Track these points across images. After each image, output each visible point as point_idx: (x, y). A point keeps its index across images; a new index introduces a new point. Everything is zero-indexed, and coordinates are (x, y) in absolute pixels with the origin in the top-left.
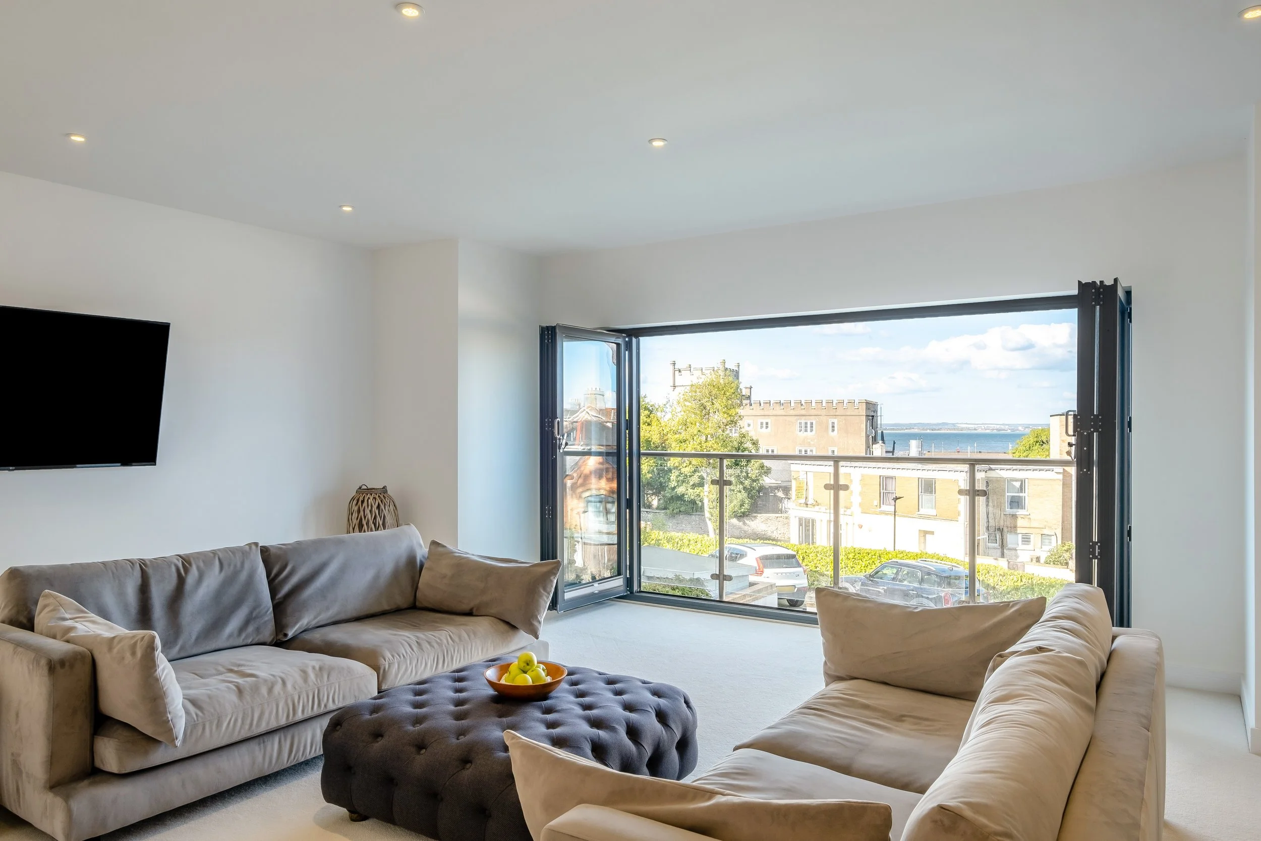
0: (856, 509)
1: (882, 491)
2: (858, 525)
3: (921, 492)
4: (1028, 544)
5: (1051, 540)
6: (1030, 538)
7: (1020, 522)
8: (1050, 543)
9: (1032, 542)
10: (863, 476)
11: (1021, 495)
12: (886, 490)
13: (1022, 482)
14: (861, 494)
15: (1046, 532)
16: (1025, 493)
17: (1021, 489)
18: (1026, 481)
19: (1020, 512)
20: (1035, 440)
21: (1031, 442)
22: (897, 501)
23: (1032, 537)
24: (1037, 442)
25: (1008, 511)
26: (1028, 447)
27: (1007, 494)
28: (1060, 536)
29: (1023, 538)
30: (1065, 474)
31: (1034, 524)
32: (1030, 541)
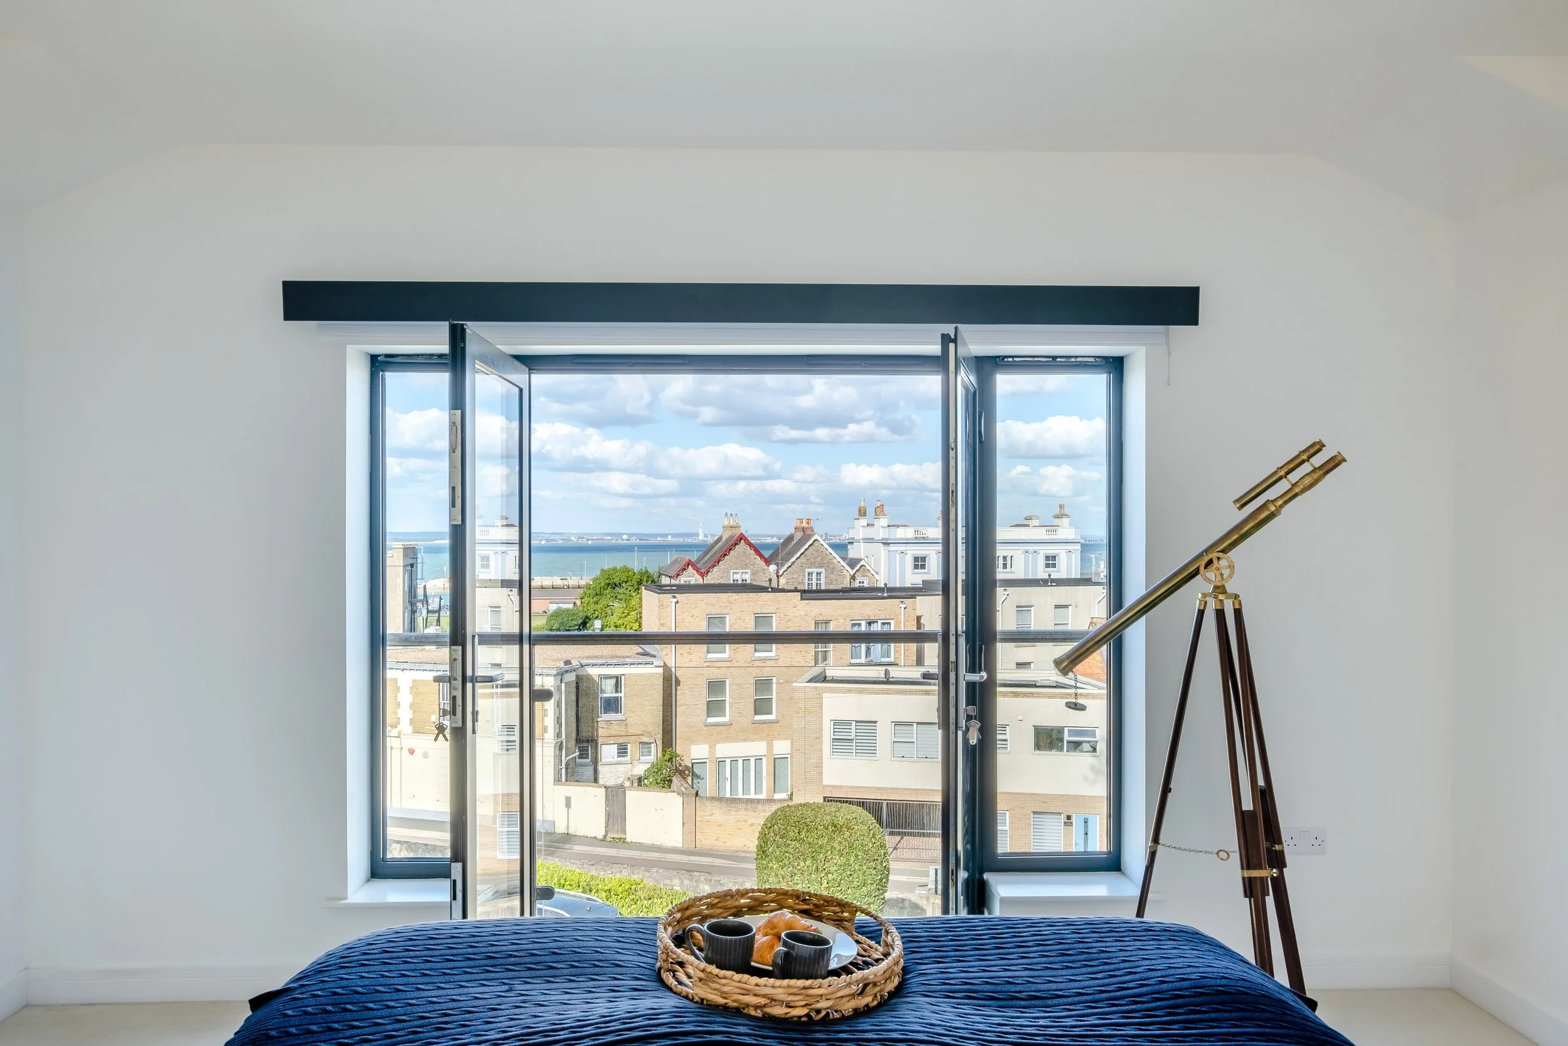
0: (405, 727)
2: (409, 750)
4: (624, 756)
5: (650, 748)
6: (626, 749)
8: (649, 752)
9: (629, 754)
10: (414, 681)
11: (618, 695)
13: (618, 679)
14: (412, 706)
15: (645, 739)
16: (621, 692)
17: (617, 687)
18: (623, 677)
19: (613, 717)
20: (607, 582)
21: (603, 584)
23: (629, 746)
24: (608, 585)
25: (602, 715)
27: (600, 696)
28: (660, 743)
29: (618, 749)
30: (665, 667)
31: (632, 731)
32: (626, 752)
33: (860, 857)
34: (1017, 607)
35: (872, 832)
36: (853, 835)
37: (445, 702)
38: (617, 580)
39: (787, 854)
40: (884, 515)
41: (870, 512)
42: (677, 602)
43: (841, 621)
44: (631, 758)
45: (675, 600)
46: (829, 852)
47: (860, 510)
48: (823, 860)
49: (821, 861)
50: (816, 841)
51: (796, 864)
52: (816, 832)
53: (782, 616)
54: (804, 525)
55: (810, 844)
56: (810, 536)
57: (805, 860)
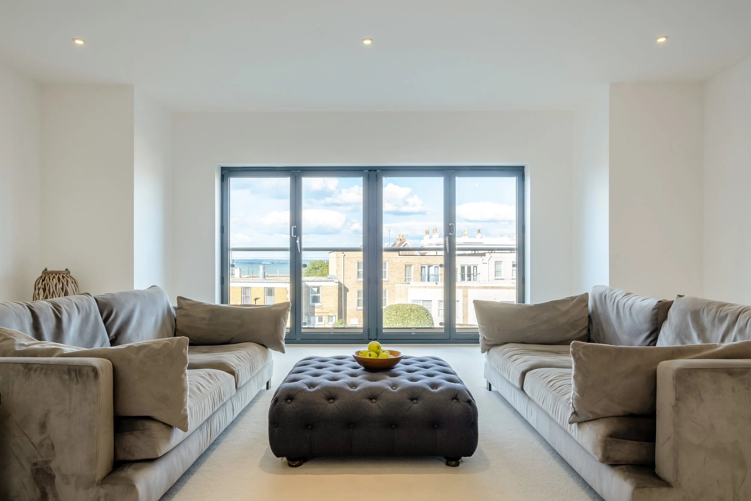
1: (242, 296)
3: (266, 296)
4: (321, 322)
5: (333, 318)
6: (322, 319)
7: (316, 310)
8: (332, 320)
9: (323, 321)
12: (245, 295)
13: (318, 288)
15: (330, 314)
16: (320, 294)
17: (318, 292)
18: (321, 287)
19: (316, 304)
20: (312, 267)
22: (257, 300)
23: (323, 317)
24: (313, 268)
25: (311, 304)
26: (308, 271)
27: (311, 295)
28: (337, 316)
29: (319, 319)
30: (339, 282)
31: (324, 311)
32: (322, 320)
33: (422, 322)
34: (495, 262)
35: (427, 313)
36: (419, 313)
37: (244, 296)
38: (317, 266)
39: (391, 321)
40: (437, 232)
41: (431, 232)
42: (345, 255)
43: (417, 265)
44: (325, 323)
45: (344, 254)
46: (409, 320)
47: (426, 231)
48: (406, 323)
49: (405, 323)
50: (403, 315)
51: (395, 325)
52: (403, 312)
53: (390, 262)
54: (401, 238)
55: (401, 316)
56: (403, 242)
57: (399, 323)
